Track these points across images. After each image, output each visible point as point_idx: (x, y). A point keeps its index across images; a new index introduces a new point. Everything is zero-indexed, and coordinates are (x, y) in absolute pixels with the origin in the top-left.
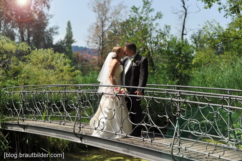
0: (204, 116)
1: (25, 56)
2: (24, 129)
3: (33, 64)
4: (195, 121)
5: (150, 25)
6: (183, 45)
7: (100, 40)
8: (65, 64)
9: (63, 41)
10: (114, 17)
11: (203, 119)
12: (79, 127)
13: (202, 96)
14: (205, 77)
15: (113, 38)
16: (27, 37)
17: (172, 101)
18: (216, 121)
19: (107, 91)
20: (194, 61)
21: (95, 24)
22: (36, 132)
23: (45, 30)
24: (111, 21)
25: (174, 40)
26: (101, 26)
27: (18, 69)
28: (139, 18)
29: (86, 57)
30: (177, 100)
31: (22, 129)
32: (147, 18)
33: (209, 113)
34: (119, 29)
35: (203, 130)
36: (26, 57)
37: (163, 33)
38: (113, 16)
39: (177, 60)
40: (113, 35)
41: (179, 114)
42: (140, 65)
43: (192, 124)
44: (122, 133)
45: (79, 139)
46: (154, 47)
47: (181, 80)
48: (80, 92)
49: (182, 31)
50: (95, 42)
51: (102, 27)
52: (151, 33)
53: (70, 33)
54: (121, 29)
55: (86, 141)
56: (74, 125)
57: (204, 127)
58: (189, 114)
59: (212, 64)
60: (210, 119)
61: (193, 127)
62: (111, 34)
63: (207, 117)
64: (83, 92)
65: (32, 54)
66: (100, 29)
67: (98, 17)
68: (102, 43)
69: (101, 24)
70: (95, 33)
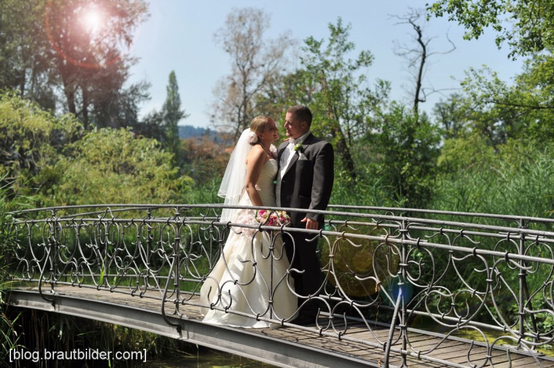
0: (462, 279)
1: (70, 144)
2: (54, 305)
3: (89, 161)
4: (442, 290)
5: (346, 79)
6: (418, 124)
7: (239, 114)
8: (159, 163)
9: (159, 114)
10: (270, 64)
11: (460, 286)
12: (175, 302)
13: (458, 233)
14: (465, 191)
15: (266, 110)
16: (82, 105)
17: (388, 243)
18: (491, 291)
19: (241, 219)
20: (441, 159)
21: (228, 78)
22: (80, 313)
23: (121, 92)
24: (264, 73)
25: (398, 111)
26: (241, 83)
27: (54, 173)
28: (323, 64)
29: (210, 149)
30: (399, 241)
31: (50, 304)
32: (339, 64)
33: (473, 272)
34: (280, 89)
35: (460, 310)
36: (73, 145)
37: (373, 98)
38: (267, 62)
39: (405, 157)
40: (266, 103)
41: (403, 275)
42: (314, 158)
43: (436, 296)
44: (271, 318)
45: (175, 330)
46: (355, 128)
47: (412, 199)
48: (179, 221)
49: (415, 93)
50: (227, 118)
51: (243, 86)
52: (347, 97)
53: (174, 98)
54: (284, 90)
55: (191, 334)
56: (162, 298)
57: (462, 304)
58: (428, 274)
59: (479, 165)
60: (476, 286)
61: (436, 304)
62: (262, 99)
63: (468, 280)
64: (185, 222)
65: (86, 139)
66: (240, 90)
67: (235, 63)
68: (244, 120)
69: (242, 78)
70: (227, 97)
